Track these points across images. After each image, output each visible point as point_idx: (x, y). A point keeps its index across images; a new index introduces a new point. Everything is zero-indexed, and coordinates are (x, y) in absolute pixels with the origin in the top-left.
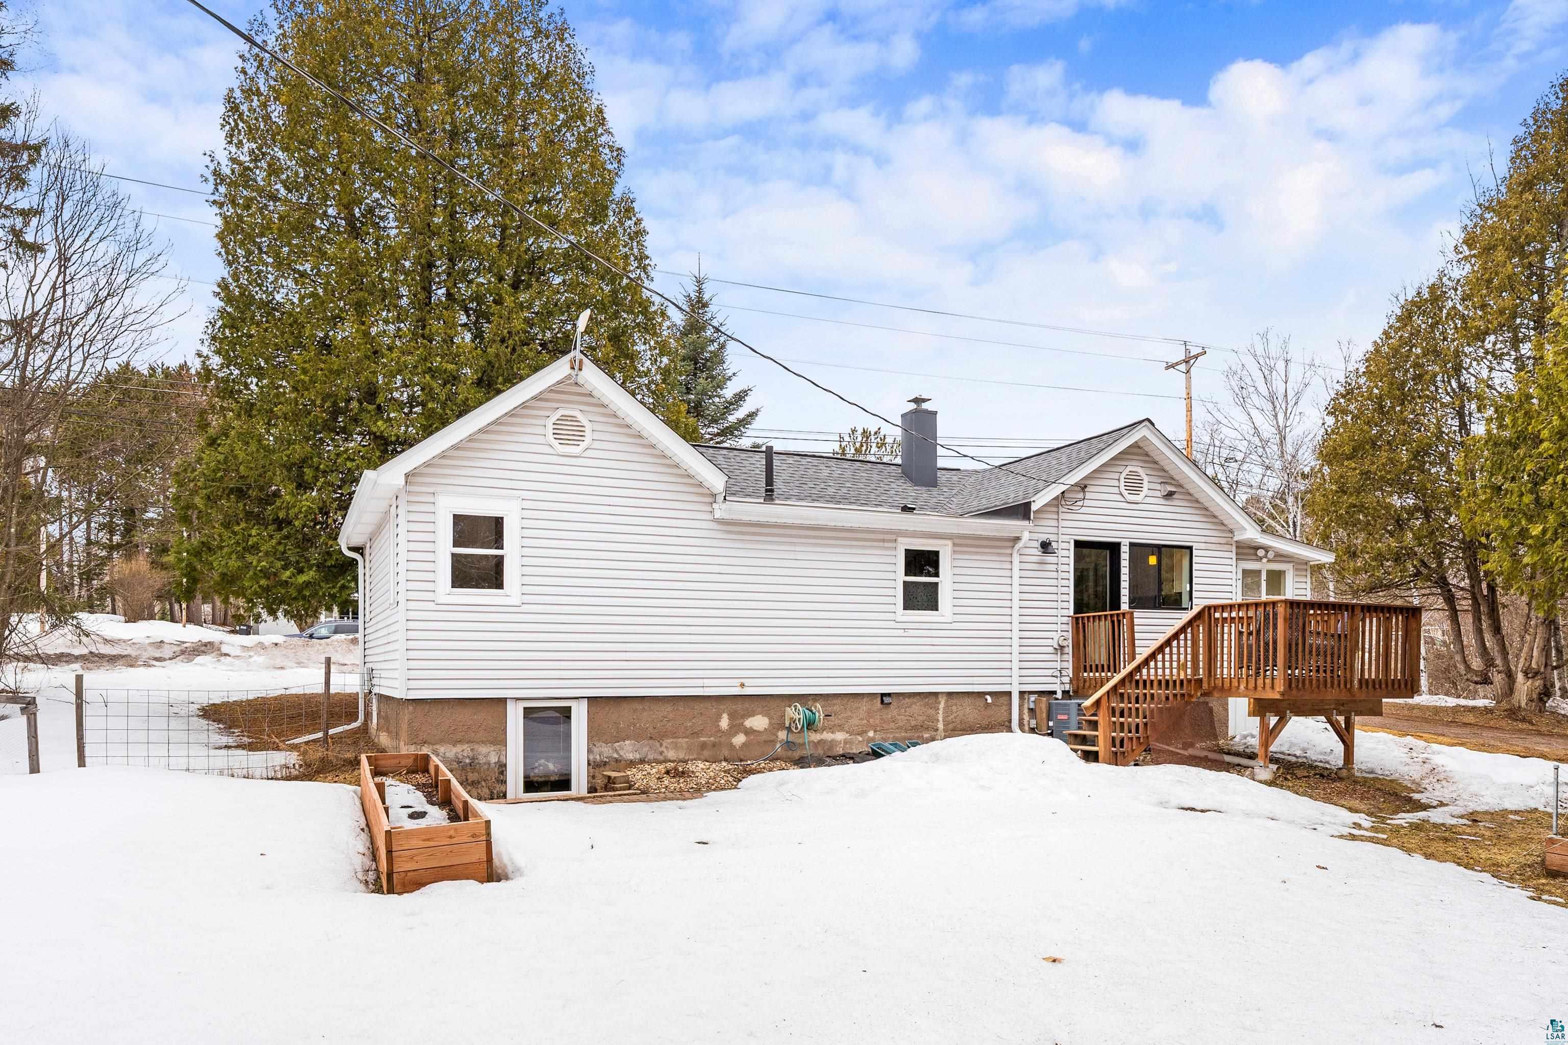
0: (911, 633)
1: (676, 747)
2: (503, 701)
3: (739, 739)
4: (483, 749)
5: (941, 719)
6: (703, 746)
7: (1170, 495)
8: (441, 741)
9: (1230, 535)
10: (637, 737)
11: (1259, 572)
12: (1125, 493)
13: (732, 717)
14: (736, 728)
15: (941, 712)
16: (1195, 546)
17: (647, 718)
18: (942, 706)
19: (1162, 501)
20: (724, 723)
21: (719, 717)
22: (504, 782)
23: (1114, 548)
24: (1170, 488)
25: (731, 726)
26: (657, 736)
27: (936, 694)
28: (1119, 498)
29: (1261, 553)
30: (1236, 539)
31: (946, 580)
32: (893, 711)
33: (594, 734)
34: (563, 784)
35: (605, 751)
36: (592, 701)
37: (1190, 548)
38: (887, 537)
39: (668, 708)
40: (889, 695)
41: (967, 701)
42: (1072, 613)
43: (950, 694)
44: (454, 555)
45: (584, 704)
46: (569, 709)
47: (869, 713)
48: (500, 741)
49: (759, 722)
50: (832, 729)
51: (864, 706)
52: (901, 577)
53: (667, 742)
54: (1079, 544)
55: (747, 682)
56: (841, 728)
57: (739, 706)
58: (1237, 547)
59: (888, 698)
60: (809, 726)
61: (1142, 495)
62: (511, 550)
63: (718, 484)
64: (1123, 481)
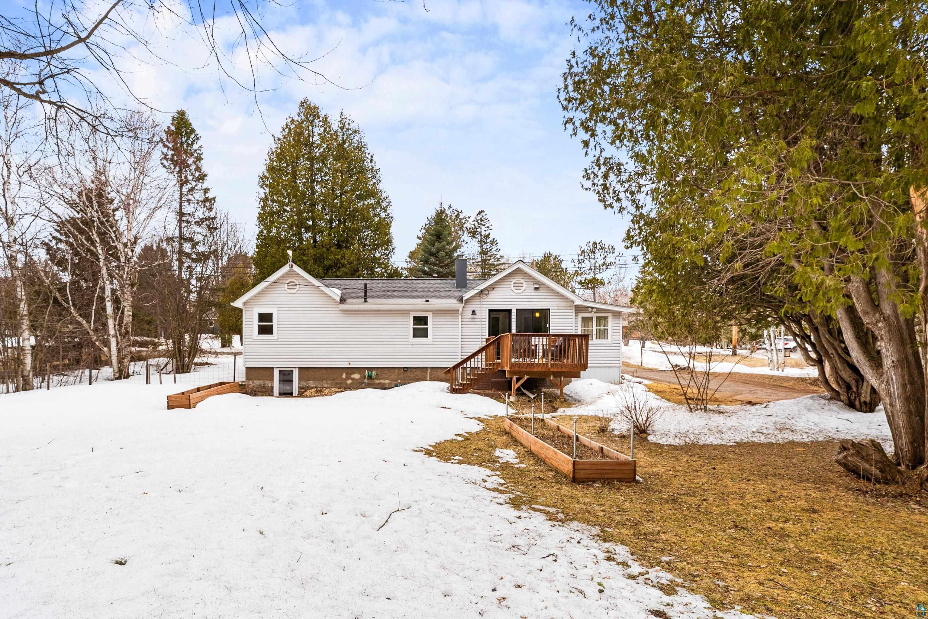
0: (416, 346)
1: (327, 383)
2: (273, 368)
3: (349, 382)
4: (267, 382)
5: (428, 376)
6: (337, 383)
7: (536, 289)
8: (255, 379)
9: (572, 303)
10: (314, 380)
11: (591, 318)
12: (514, 290)
13: (346, 374)
14: (348, 378)
15: (428, 374)
16: (551, 309)
17: (317, 374)
18: (429, 372)
19: (534, 291)
20: (344, 376)
21: (342, 374)
22: (273, 392)
23: (510, 311)
24: (537, 286)
25: (346, 377)
26: (322, 380)
27: (427, 368)
28: (512, 292)
29: (590, 309)
30: (575, 304)
31: (430, 326)
32: (408, 373)
33: (300, 378)
34: (291, 394)
35: (304, 384)
36: (300, 368)
37: (549, 310)
38: (406, 313)
39: (324, 371)
40: (407, 368)
41: (440, 370)
42: (487, 337)
43: (432, 368)
44: (259, 325)
45: (297, 369)
46: (292, 371)
47: (399, 374)
48: (272, 380)
49: (356, 376)
50: (384, 379)
51: (397, 371)
52: (412, 326)
53: (324, 382)
54: (490, 311)
55: (351, 363)
56: (387, 379)
57: (349, 371)
58: (575, 308)
59: (406, 369)
60: (370, 377)
61: (523, 290)
62: (275, 323)
63: (338, 299)
64: (512, 286)
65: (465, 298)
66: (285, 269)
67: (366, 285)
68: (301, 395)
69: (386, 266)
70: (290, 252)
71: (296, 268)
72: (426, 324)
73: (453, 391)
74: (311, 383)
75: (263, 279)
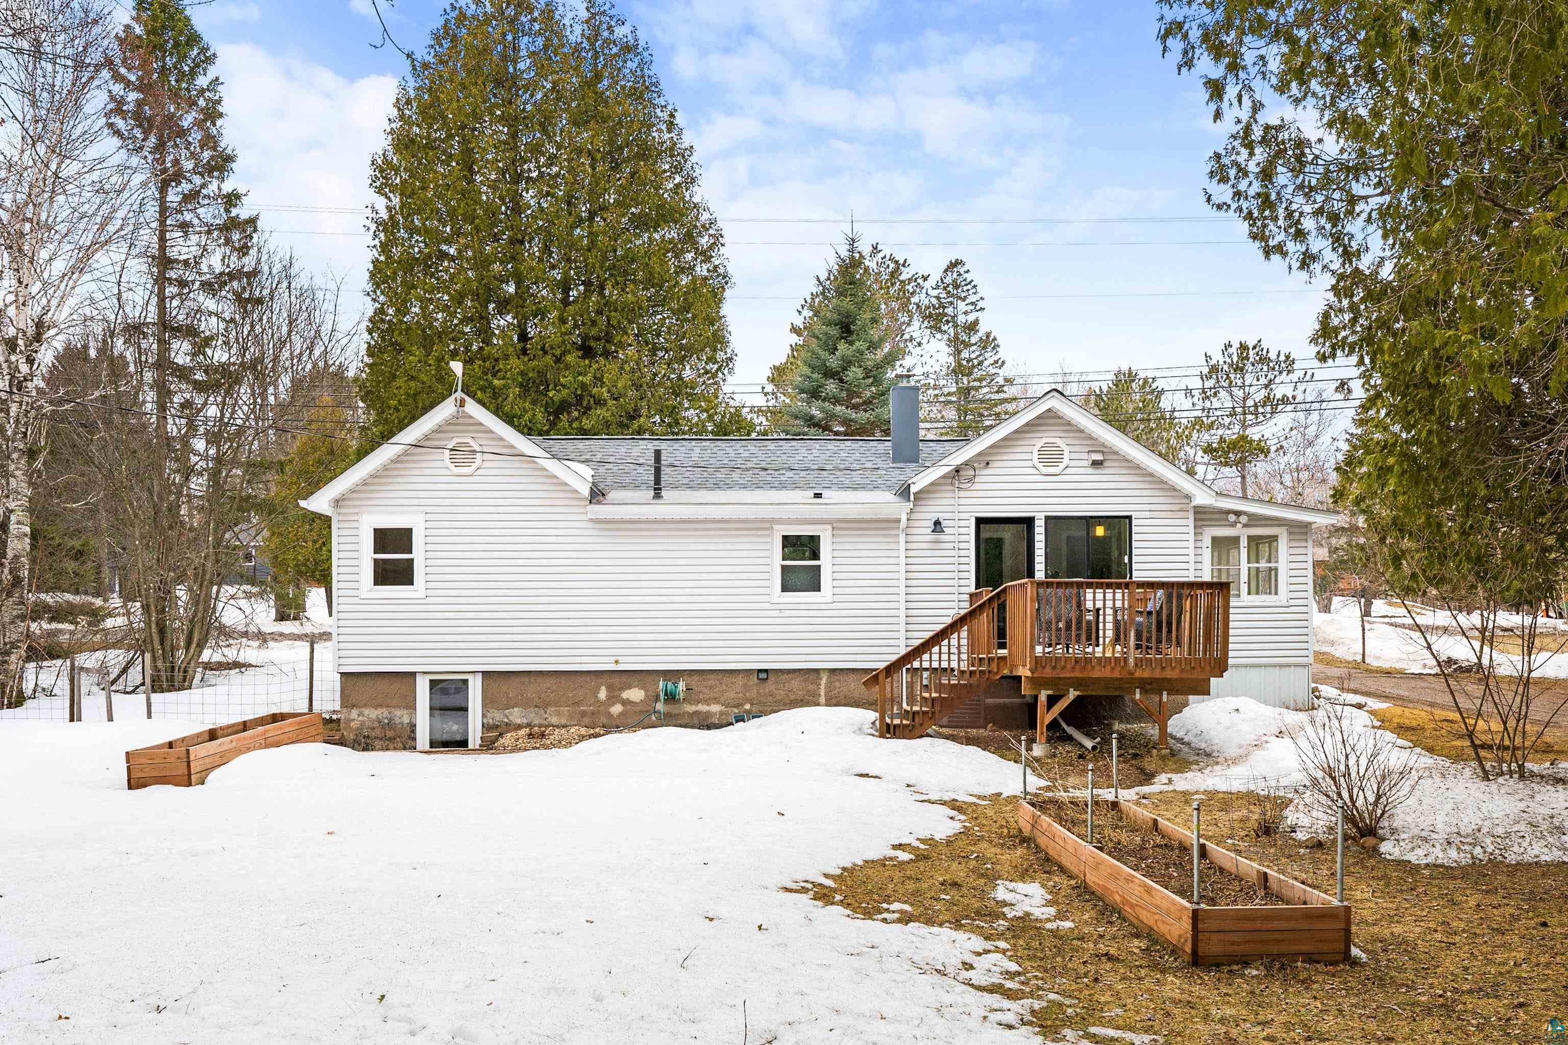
0: (787, 613)
1: (558, 714)
2: (413, 674)
3: (617, 709)
4: (398, 713)
5: (822, 693)
6: (583, 714)
7: (1096, 464)
8: (365, 706)
9: (1187, 501)
10: (525, 704)
11: (1235, 540)
12: (1040, 466)
13: (610, 688)
14: (613, 698)
15: (823, 687)
16: (1134, 515)
17: (532, 690)
18: (824, 681)
19: (1090, 471)
20: (603, 694)
21: (597, 690)
22: (414, 739)
23: (1029, 522)
24: (1098, 457)
25: (609, 698)
26: (543, 705)
27: (817, 671)
28: (1034, 471)
29: (1232, 517)
30: (1193, 504)
31: (825, 561)
32: (770, 686)
33: (488, 702)
34: (462, 744)
35: (497, 716)
36: (486, 674)
37: (1129, 518)
38: (763, 525)
39: (549, 682)
40: (766, 671)
41: (852, 676)
42: (972, 589)
43: (833, 671)
44: (375, 560)
45: (479, 678)
46: (465, 682)
47: (746, 687)
48: (411, 705)
49: (635, 694)
50: (707, 702)
51: (740, 680)
52: (777, 561)
53: (551, 710)
54: (980, 521)
55: (621, 659)
56: (716, 701)
57: (616, 680)
58: (1195, 513)
59: (764, 674)
60: (671, 698)
61: (1062, 466)
62: (418, 554)
63: (585, 491)
64: (1036, 453)
65: (913, 489)
66: (445, 410)
67: (658, 453)
68: (489, 746)
69: (710, 402)
70: (457, 367)
71: (473, 408)
72: (815, 555)
73: (887, 731)
74: (516, 715)
75: (386, 436)
